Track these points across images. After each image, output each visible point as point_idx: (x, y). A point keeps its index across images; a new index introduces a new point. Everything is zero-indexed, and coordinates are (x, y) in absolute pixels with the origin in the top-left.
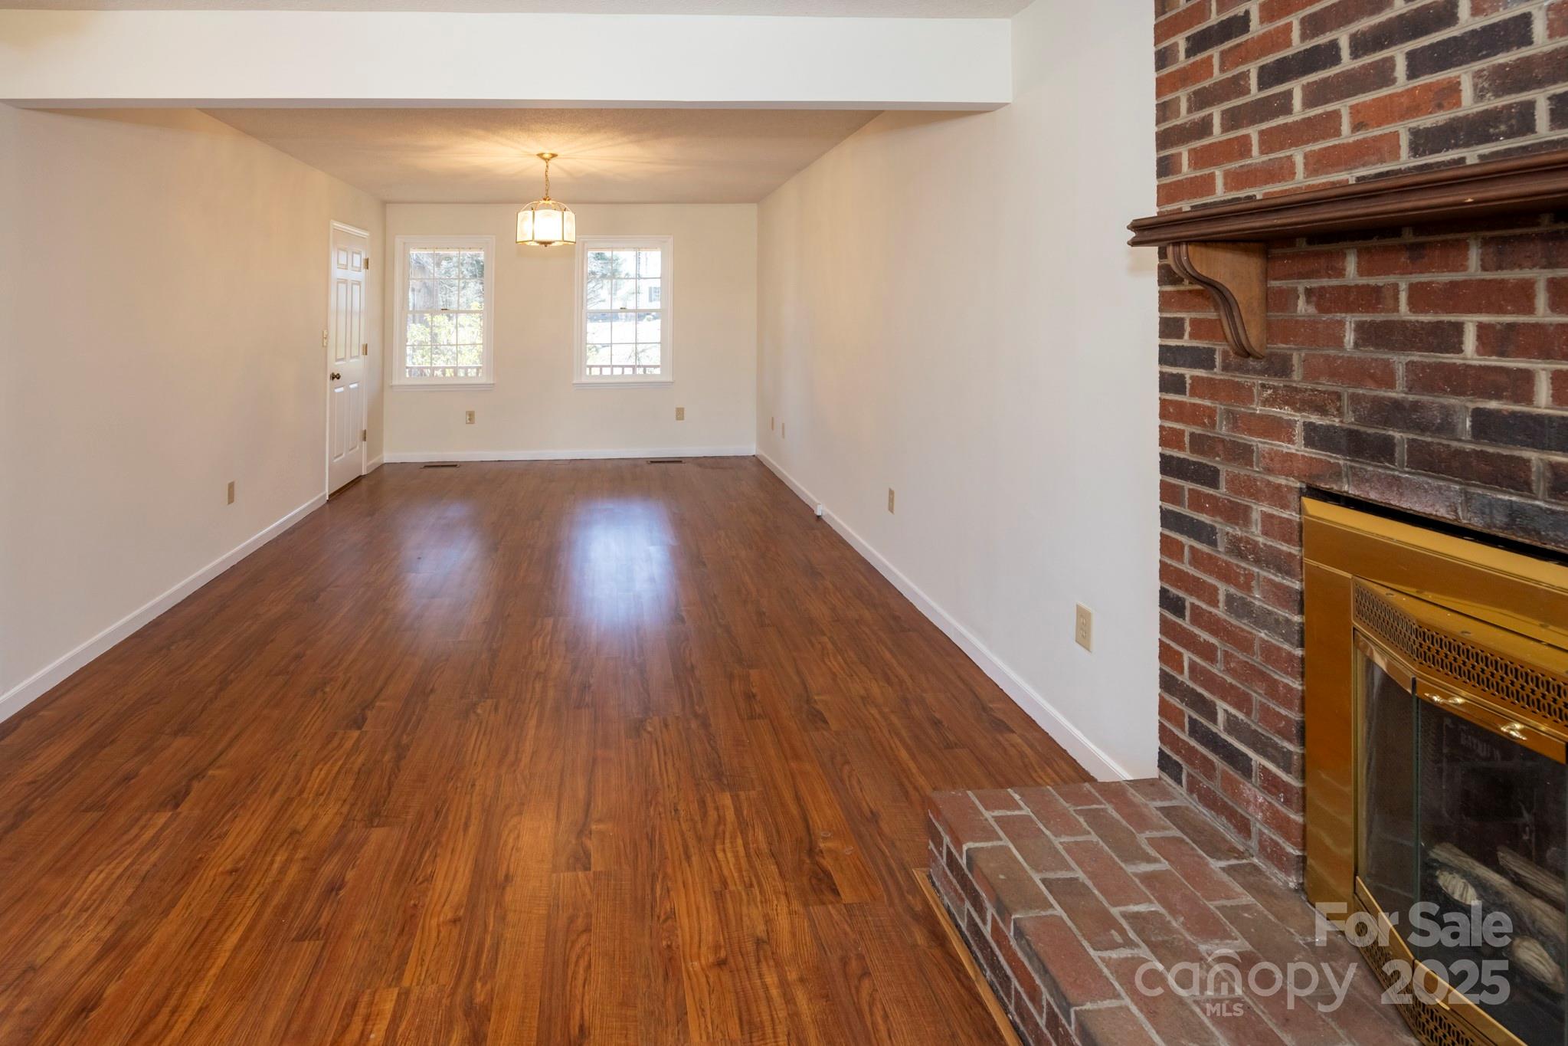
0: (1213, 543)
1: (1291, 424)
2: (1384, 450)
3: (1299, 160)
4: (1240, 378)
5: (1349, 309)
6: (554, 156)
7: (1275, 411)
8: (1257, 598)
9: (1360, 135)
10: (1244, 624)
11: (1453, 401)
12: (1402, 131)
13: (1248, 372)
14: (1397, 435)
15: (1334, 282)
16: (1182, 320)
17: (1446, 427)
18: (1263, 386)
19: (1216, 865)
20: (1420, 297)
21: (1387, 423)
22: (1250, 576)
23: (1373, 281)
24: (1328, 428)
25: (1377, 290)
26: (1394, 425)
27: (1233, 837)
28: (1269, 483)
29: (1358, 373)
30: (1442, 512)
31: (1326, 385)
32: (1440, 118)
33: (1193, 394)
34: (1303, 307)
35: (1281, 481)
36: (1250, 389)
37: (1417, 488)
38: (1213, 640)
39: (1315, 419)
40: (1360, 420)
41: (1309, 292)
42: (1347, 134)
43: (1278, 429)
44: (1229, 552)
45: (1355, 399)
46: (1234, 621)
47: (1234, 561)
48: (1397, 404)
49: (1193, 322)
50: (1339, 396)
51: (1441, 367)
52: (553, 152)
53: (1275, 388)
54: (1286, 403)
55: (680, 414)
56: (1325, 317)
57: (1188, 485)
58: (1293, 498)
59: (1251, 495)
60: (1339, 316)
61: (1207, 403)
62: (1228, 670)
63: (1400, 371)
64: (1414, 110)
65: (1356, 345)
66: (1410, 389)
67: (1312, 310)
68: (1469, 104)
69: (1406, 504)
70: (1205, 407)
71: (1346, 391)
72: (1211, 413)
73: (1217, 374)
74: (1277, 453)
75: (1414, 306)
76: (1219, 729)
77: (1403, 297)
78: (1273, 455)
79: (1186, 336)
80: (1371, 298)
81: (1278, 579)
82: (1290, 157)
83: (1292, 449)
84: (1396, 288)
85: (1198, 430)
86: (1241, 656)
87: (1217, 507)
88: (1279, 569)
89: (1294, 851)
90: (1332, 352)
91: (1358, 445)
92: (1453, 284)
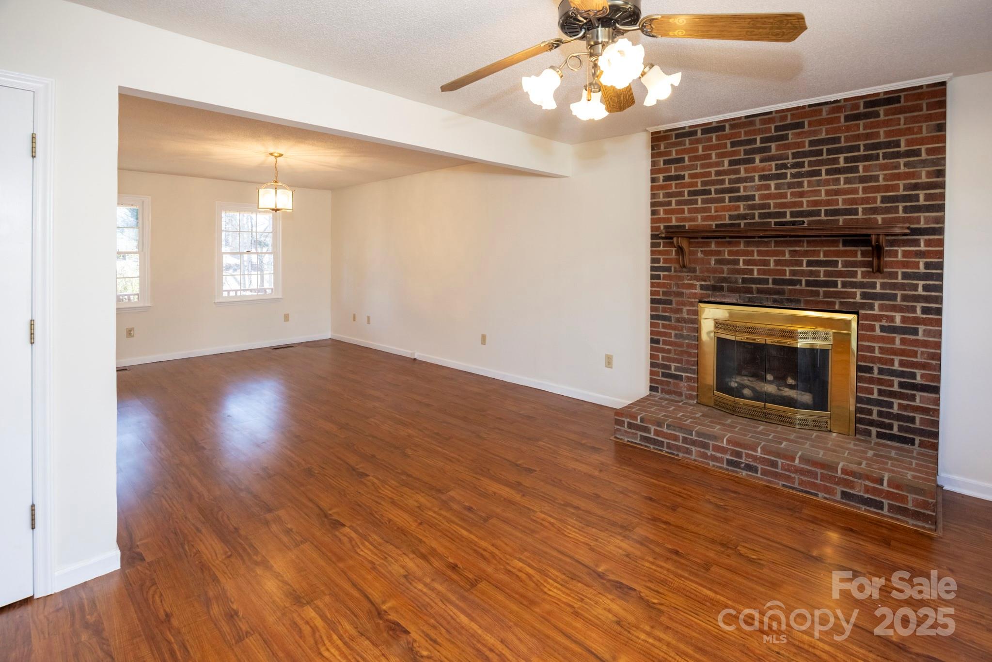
0: (670, 321)
1: (696, 285)
2: (721, 289)
3: (699, 217)
4: (679, 274)
5: (712, 255)
6: (281, 155)
7: (692, 282)
8: (685, 333)
9: (716, 214)
10: (681, 340)
11: (738, 276)
12: (727, 214)
13: (683, 272)
14: (724, 285)
15: (709, 249)
16: (660, 258)
17: (736, 282)
18: (688, 276)
19: (681, 404)
20: (730, 253)
21: (722, 282)
22: (682, 327)
23: (719, 249)
24: (707, 285)
25: (720, 251)
26: (724, 283)
27: (677, 398)
28: (689, 301)
29: (715, 271)
30: (734, 301)
31: (706, 274)
32: (736, 213)
33: (663, 279)
34: (700, 255)
35: (693, 300)
36: (683, 277)
37: (729, 297)
38: (670, 347)
39: (703, 283)
40: (715, 282)
41: (701, 251)
42: (713, 213)
43: (692, 286)
44: (676, 322)
45: (714, 277)
46: (677, 340)
47: (677, 324)
48: (725, 278)
49: (663, 259)
50: (710, 277)
51: (734, 269)
52: (281, 153)
53: (691, 276)
54: (695, 280)
55: (287, 317)
56: (706, 257)
57: (661, 306)
58: (696, 304)
59: (683, 305)
60: (710, 257)
61: (669, 282)
62: (675, 354)
63: (725, 270)
64: (730, 210)
65: (715, 264)
66: (728, 274)
67: (702, 256)
68: (742, 211)
69: (726, 300)
70: (668, 283)
71: (712, 275)
72: (670, 285)
73: (672, 273)
74: (692, 293)
75: (729, 255)
76: (673, 372)
77: (726, 253)
78: (690, 294)
79: (661, 263)
80: (718, 253)
81: (692, 326)
82: (697, 216)
83: (696, 291)
84: (724, 251)
85: (665, 290)
86: (680, 349)
87: (671, 310)
88: (692, 323)
89: (695, 394)
90: (708, 266)
91: (715, 288)
92: (738, 250)
